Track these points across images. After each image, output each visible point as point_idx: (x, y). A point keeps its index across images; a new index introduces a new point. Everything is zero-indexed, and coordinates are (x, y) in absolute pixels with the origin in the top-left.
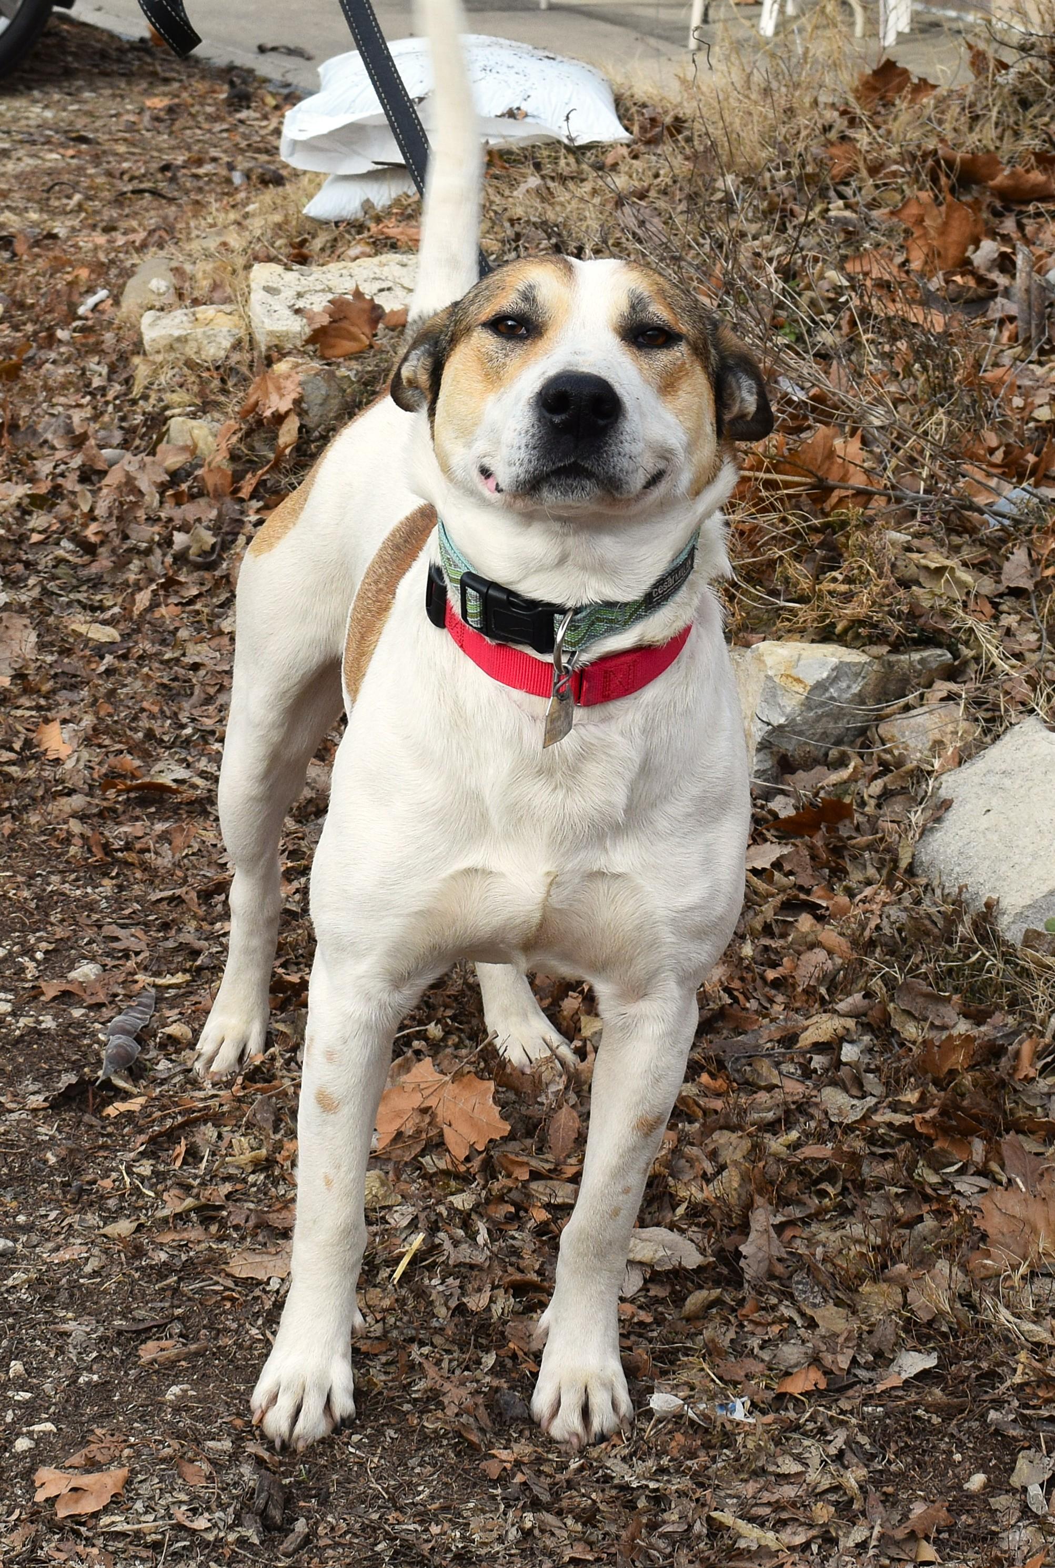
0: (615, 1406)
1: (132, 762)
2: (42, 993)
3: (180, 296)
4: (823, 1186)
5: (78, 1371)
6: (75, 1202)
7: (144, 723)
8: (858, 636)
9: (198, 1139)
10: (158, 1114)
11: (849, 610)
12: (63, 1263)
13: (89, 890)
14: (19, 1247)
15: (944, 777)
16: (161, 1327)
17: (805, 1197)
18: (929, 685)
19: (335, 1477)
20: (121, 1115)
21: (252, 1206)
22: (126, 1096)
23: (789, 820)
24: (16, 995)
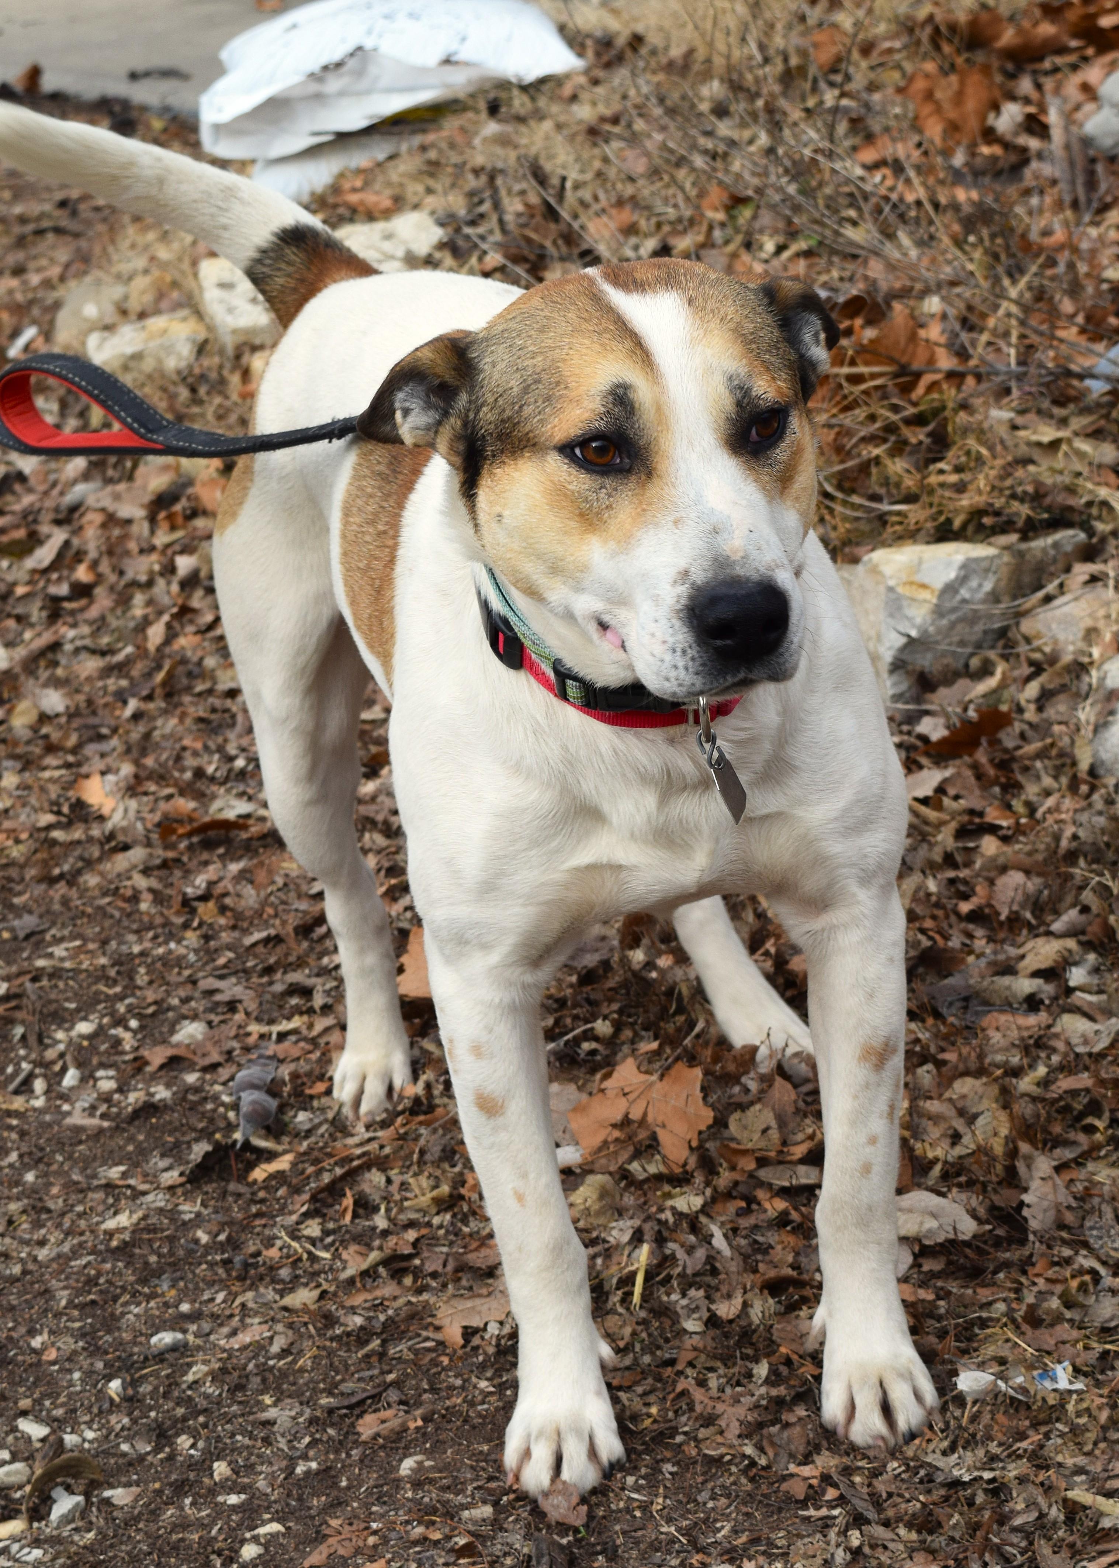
0: (918, 1396)
1: (186, 805)
2: (147, 1063)
3: (124, 313)
4: (1089, 1120)
5: (292, 1463)
6: (242, 1278)
7: (190, 762)
8: (981, 527)
9: (366, 1187)
10: (310, 1170)
11: (965, 501)
12: (243, 1348)
13: (172, 945)
14: (190, 1338)
15: (1106, 667)
16: (376, 1397)
17: (1071, 1135)
18: (1068, 570)
19: (617, 1528)
20: (271, 1177)
21: (445, 1249)
22: (271, 1156)
23: (943, 741)
24: (118, 1069)
